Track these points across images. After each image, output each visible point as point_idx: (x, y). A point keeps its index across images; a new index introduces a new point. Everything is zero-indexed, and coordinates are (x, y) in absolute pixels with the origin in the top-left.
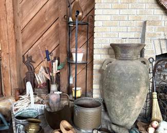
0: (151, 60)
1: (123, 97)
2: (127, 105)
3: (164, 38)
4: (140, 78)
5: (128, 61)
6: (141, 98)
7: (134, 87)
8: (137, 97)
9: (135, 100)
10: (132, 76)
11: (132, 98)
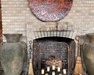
0: (31, 42)
1: (5, 62)
2: (8, 67)
3: (36, 31)
4: (14, 52)
5: (10, 43)
6: (15, 63)
7: (10, 57)
8: (12, 62)
9: (12, 64)
10: (9, 51)
11: (10, 63)
